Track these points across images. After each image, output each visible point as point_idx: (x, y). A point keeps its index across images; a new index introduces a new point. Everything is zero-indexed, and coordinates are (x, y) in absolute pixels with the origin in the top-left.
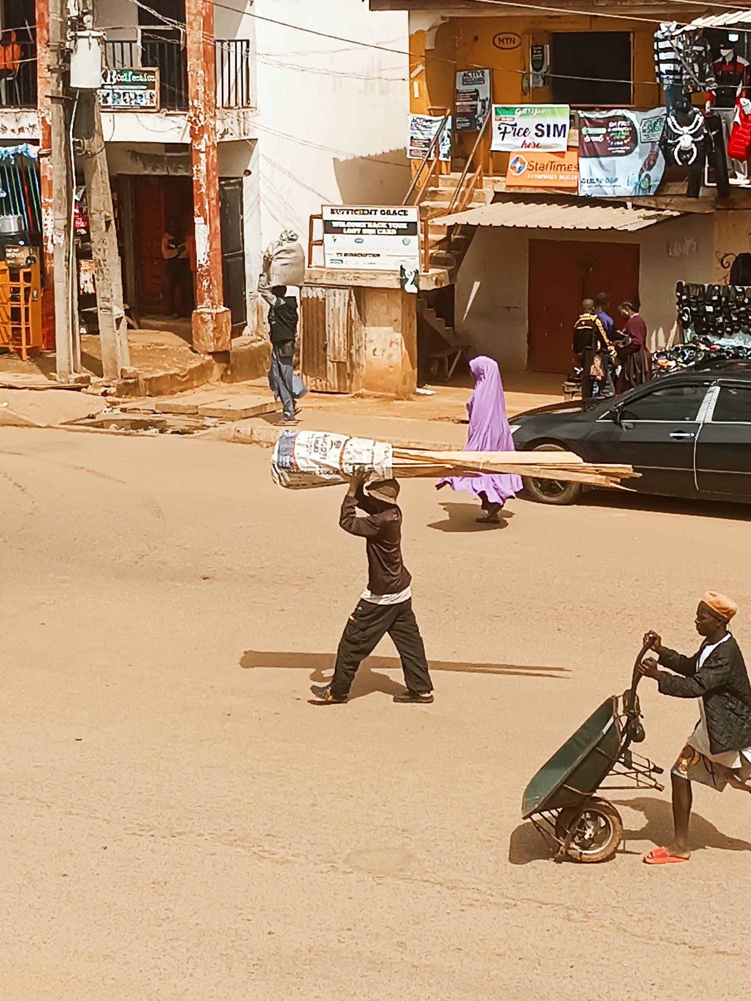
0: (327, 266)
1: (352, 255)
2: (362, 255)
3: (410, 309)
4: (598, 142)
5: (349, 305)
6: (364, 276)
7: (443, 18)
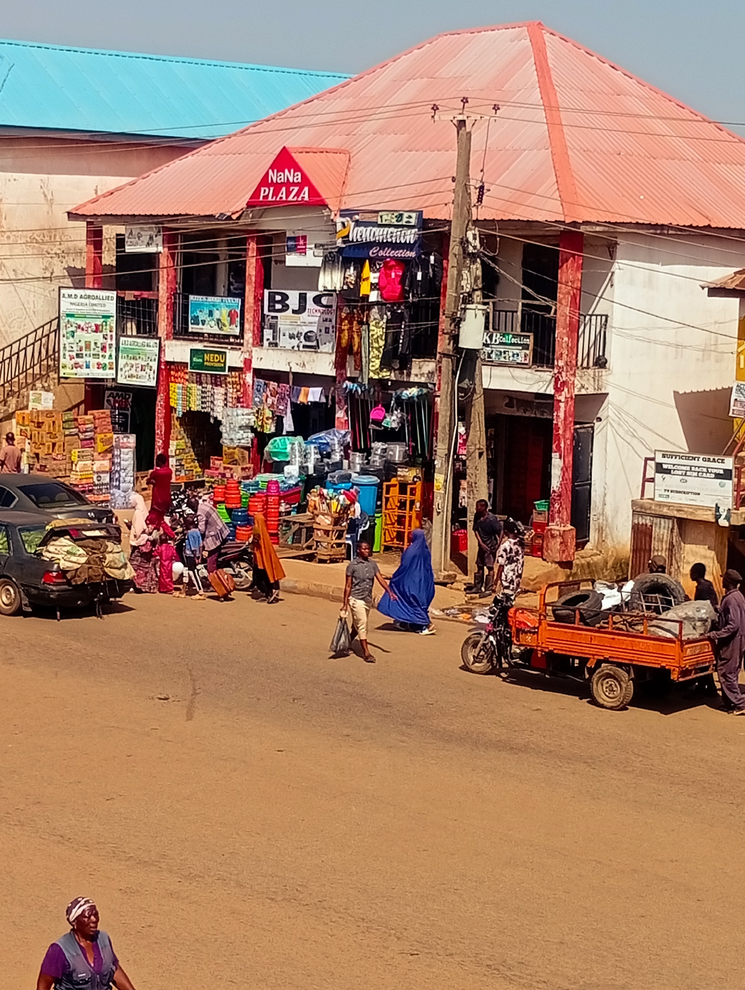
0: (656, 499)
1: (677, 492)
2: (684, 493)
3: (722, 539)
5: (672, 532)
6: (686, 509)
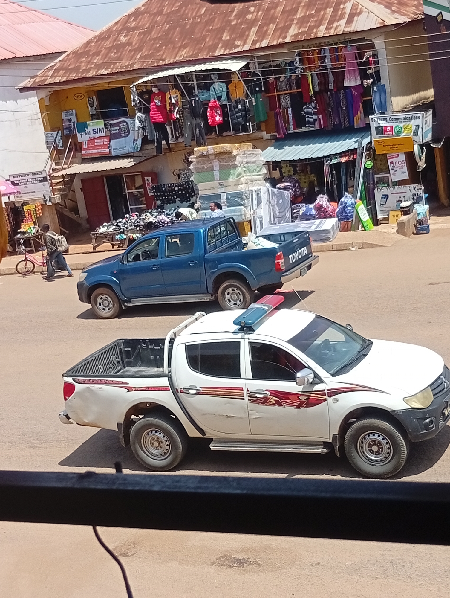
2: (28, 193)
3: (52, 211)
4: (116, 133)
7: (50, 92)
